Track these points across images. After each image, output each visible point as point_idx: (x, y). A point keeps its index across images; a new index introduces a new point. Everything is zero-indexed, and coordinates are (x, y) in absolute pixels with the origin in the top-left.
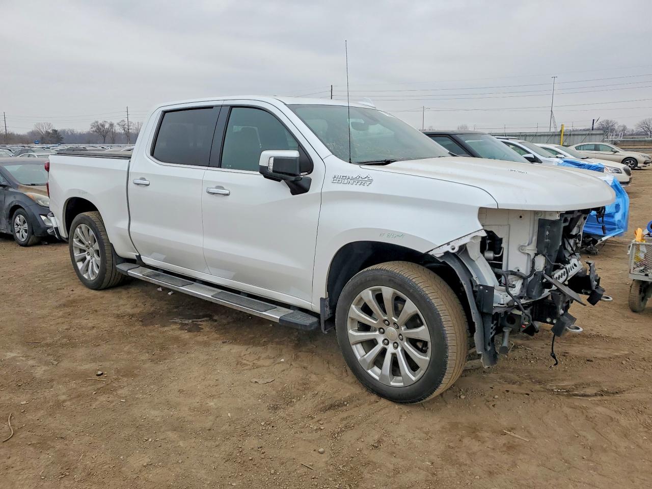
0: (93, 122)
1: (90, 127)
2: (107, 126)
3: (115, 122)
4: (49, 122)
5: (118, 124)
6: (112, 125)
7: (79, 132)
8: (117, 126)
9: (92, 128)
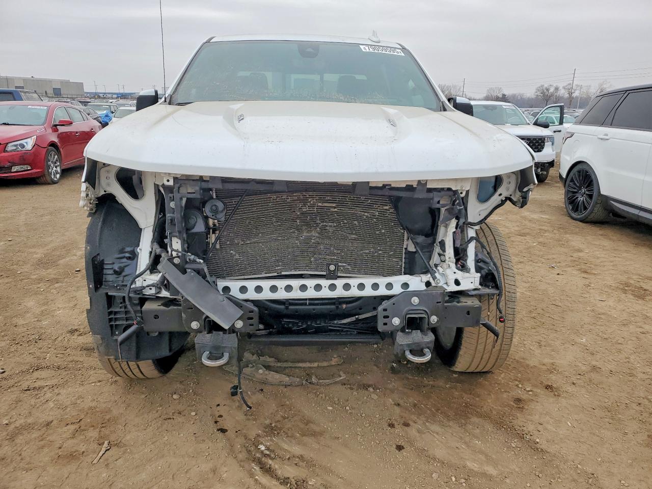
0: (539, 86)
1: (535, 90)
2: (552, 90)
3: (561, 86)
4: (500, 87)
5: (564, 88)
6: (557, 89)
7: (528, 97)
8: (562, 89)
9: (537, 92)
